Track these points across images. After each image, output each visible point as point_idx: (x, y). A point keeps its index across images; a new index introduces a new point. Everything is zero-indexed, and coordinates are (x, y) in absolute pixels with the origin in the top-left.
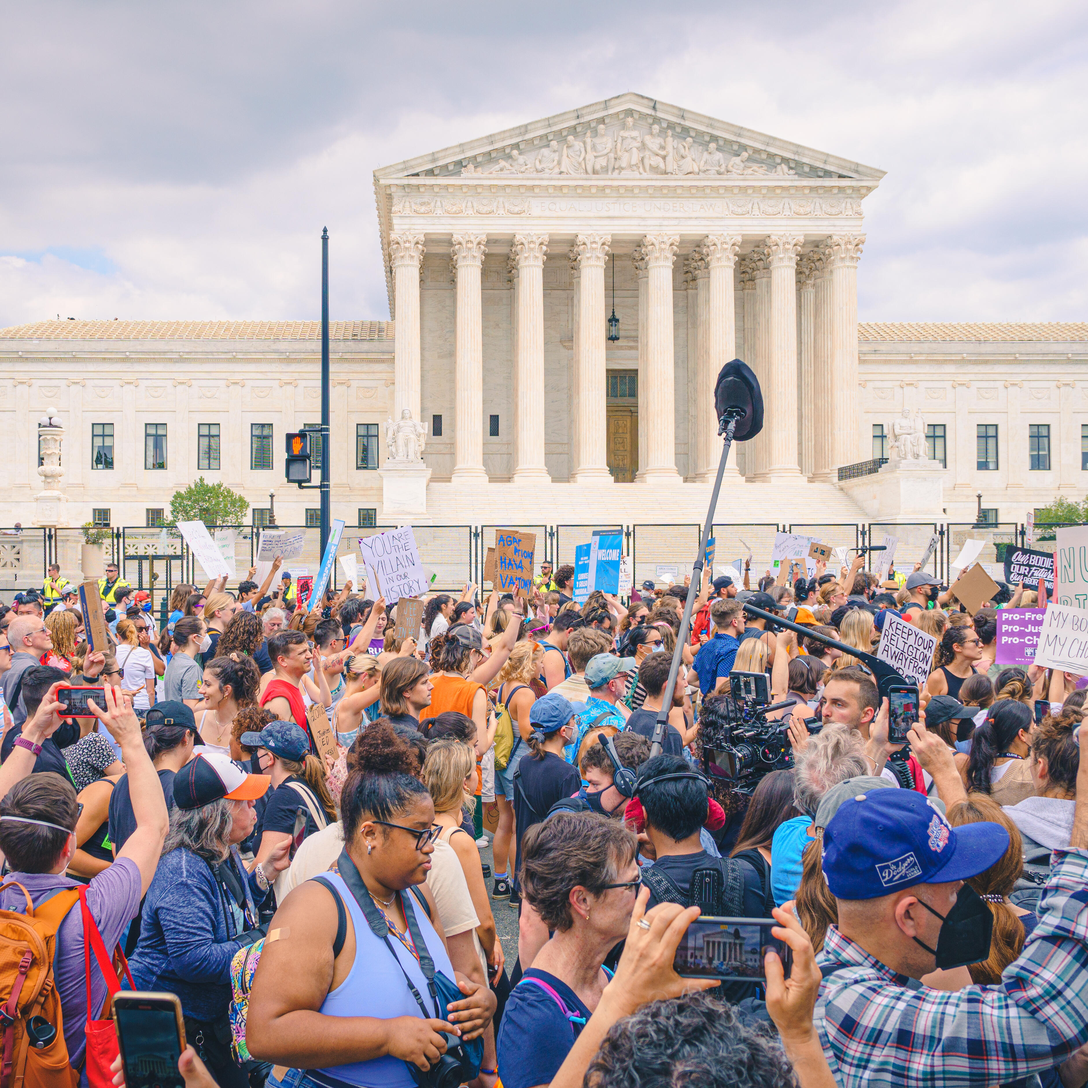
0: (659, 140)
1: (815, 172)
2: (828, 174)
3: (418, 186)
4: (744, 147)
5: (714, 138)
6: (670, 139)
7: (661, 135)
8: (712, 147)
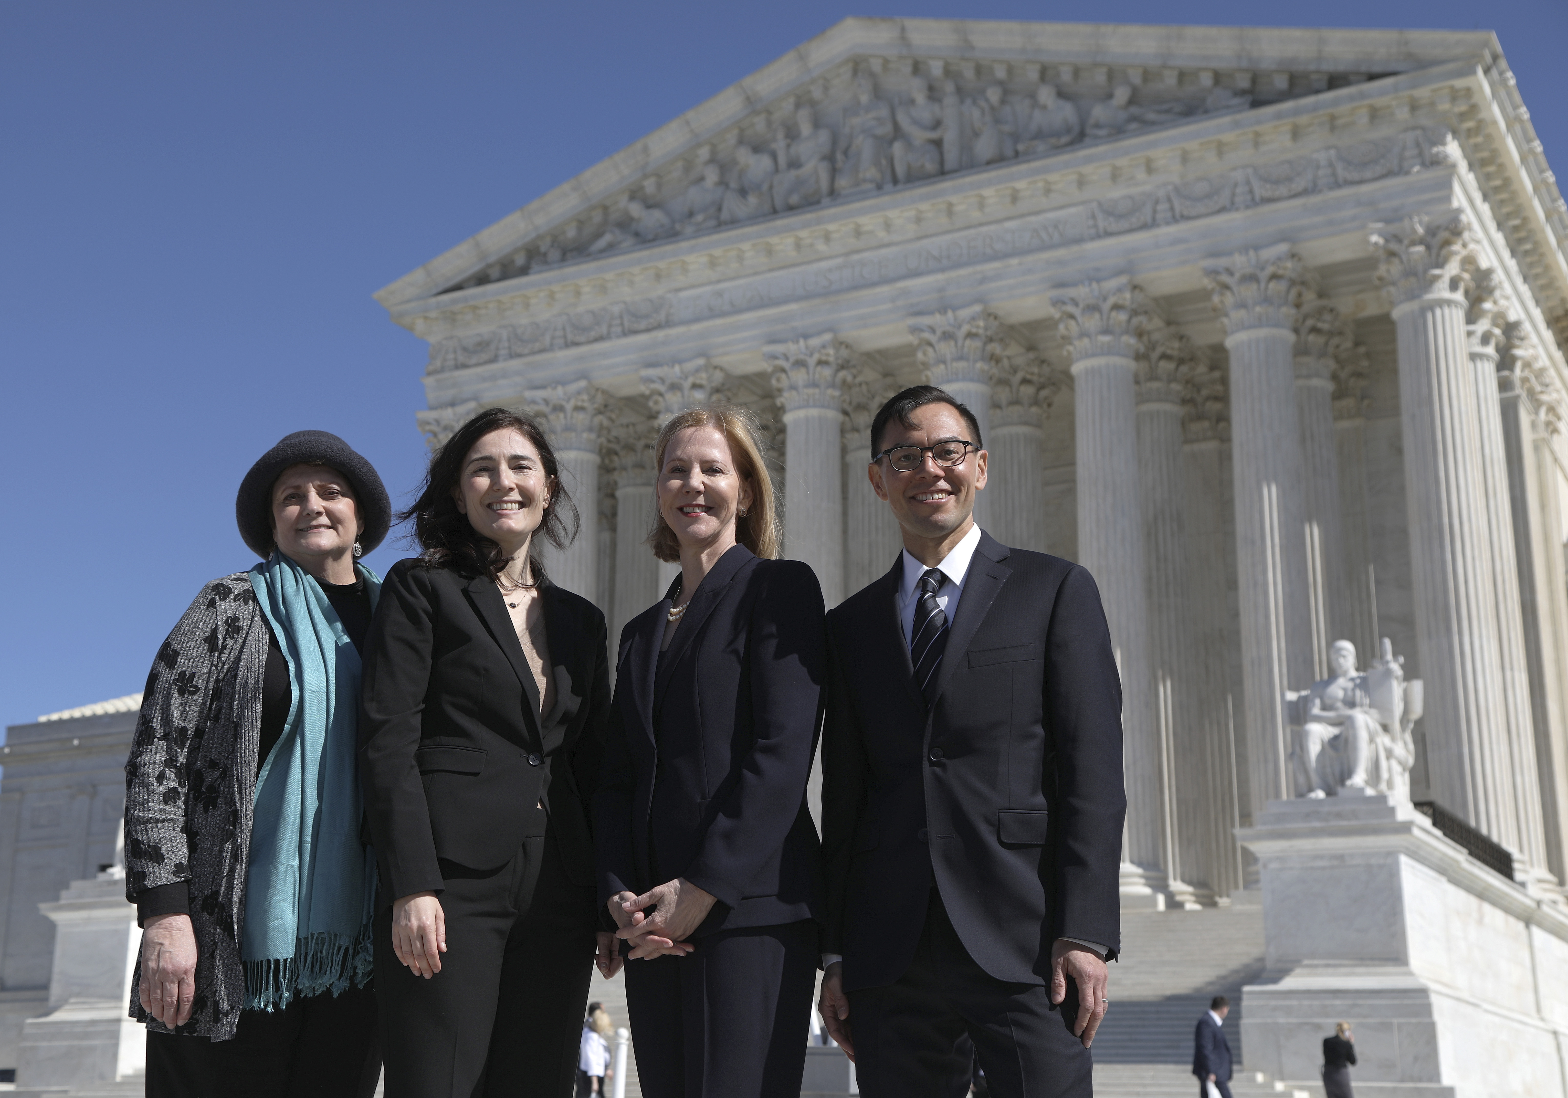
3: (464, 312)
7: (933, 93)
8: (1046, 95)
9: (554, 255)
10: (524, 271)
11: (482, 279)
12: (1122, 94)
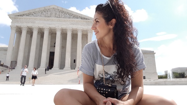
0: (59, 13)
1: (84, 19)
2: (86, 19)
3: (16, 18)
4: (73, 14)
5: (68, 13)
6: (61, 13)
7: (59, 12)
8: (68, 14)
9: (26, 15)
10: (23, 16)
11: (18, 16)
12: (73, 16)
